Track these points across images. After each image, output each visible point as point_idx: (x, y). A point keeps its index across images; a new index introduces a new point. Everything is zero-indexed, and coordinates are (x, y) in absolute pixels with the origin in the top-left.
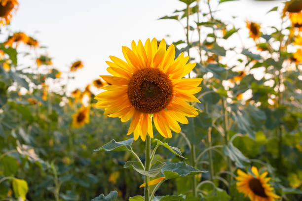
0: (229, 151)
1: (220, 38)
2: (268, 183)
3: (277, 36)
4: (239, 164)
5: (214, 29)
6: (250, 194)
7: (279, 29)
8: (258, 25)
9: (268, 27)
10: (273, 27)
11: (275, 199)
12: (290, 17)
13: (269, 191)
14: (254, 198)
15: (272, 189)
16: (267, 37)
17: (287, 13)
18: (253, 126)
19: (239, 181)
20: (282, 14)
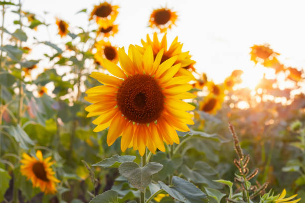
0: (15, 132)
1: (25, 26)
2: (51, 167)
3: (83, 36)
4: (23, 146)
5: (21, 16)
6: (32, 178)
7: (86, 31)
8: (67, 23)
9: (76, 27)
10: (80, 28)
11: (55, 183)
12: (97, 21)
13: (50, 175)
14: (36, 181)
15: (54, 173)
16: (74, 36)
17: (95, 17)
18: (45, 113)
19: (24, 164)
20: (90, 17)
